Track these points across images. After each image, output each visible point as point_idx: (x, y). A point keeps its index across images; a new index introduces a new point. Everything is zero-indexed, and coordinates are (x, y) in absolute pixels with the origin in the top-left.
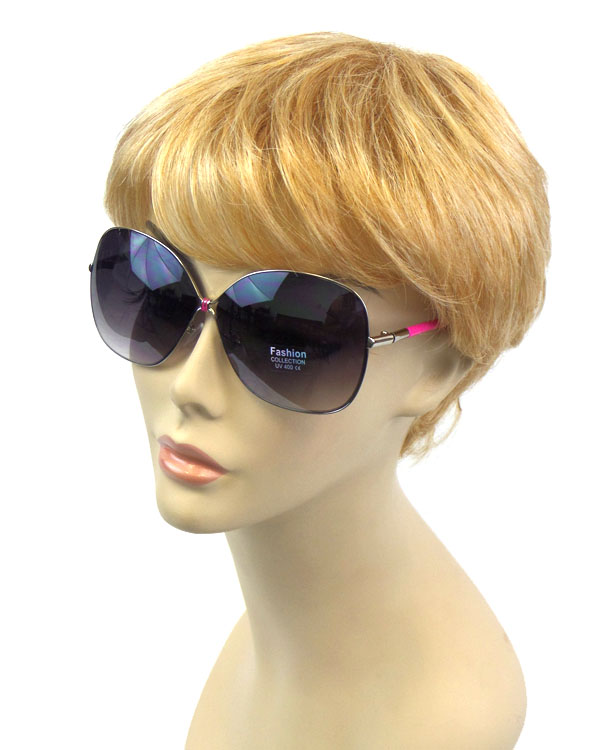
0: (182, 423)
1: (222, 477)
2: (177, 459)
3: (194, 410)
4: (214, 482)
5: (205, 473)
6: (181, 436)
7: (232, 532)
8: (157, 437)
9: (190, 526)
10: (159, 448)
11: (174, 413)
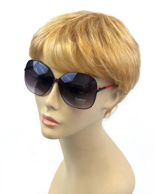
0: (48, 111)
1: (58, 125)
2: (46, 120)
3: (51, 108)
4: (56, 126)
5: (54, 124)
6: (47, 114)
7: (60, 139)
8: (41, 115)
9: (50, 137)
10: (42, 117)
11: (46, 108)
